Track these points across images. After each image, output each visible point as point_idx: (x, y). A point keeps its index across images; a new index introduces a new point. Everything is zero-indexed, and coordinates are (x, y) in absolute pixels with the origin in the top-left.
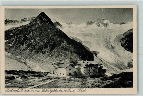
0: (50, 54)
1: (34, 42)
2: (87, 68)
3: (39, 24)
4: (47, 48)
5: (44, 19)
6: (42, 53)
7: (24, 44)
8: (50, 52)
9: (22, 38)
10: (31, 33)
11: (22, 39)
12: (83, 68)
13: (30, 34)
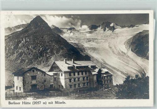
0: (47, 63)
1: (27, 51)
2: (72, 74)
3: (34, 30)
4: (44, 56)
5: (39, 24)
6: (37, 63)
7: (15, 53)
8: (47, 62)
9: (13, 46)
10: (24, 40)
11: (13, 48)
12: (63, 74)
13: (22, 42)
